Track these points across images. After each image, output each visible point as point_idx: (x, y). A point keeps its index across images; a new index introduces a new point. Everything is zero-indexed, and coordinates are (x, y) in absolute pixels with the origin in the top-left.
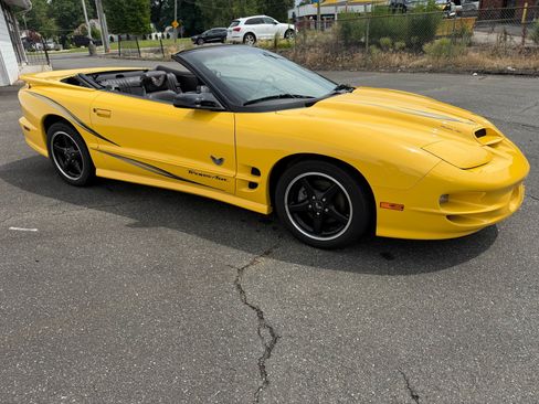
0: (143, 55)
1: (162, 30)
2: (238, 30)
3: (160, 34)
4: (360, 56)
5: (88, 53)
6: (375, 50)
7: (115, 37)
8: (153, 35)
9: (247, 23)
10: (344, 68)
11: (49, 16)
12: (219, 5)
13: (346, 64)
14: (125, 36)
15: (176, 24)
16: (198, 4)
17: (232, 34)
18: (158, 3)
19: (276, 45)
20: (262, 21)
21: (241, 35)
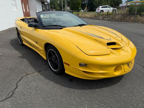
1: (83, 9)
2: (99, 9)
3: (83, 11)
4: (133, 18)
6: (138, 16)
8: (81, 11)
10: (127, 21)
11: (58, 6)
13: (128, 20)
14: (74, 11)
15: (86, 8)
16: (93, 3)
17: (97, 11)
18: (84, 3)
19: (108, 14)
20: (106, 7)
21: (99, 11)
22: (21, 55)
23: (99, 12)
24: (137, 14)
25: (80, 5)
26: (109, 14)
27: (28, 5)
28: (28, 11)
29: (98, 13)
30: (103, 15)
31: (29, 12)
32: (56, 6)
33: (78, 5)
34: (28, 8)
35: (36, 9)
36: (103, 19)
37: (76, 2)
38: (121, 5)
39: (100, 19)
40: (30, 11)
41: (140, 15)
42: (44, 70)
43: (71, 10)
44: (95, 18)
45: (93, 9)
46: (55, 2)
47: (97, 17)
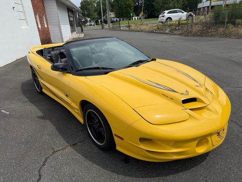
0: (122, 28)
1: (137, 15)
2: (164, 16)
3: (136, 18)
4: (221, 30)
5: (101, 27)
6: (230, 26)
7: (118, 19)
8: (134, 18)
9: (168, 13)
10: (212, 36)
11: (95, 12)
12: (163, 4)
13: (213, 33)
14: (122, 19)
15: (142, 13)
16: (154, 4)
17: (161, 18)
18: (137, 4)
19: (179, 23)
20: (176, 12)
21: (165, 19)
22: (41, 114)
23: (165, 21)
24: (228, 23)
25: (132, 8)
26: (182, 24)
27: (46, 16)
28: (46, 26)
29: (162, 23)
30: (170, 26)
31: (48, 28)
32: (92, 12)
33: (129, 9)
34: (45, 22)
35: (59, 22)
36: (172, 33)
37: (125, 4)
38: (200, 6)
39: (167, 34)
40: (49, 26)
41: (234, 24)
42: (81, 142)
43: (116, 17)
44: (158, 31)
45: (153, 14)
46: (89, 5)
47: (161, 30)
